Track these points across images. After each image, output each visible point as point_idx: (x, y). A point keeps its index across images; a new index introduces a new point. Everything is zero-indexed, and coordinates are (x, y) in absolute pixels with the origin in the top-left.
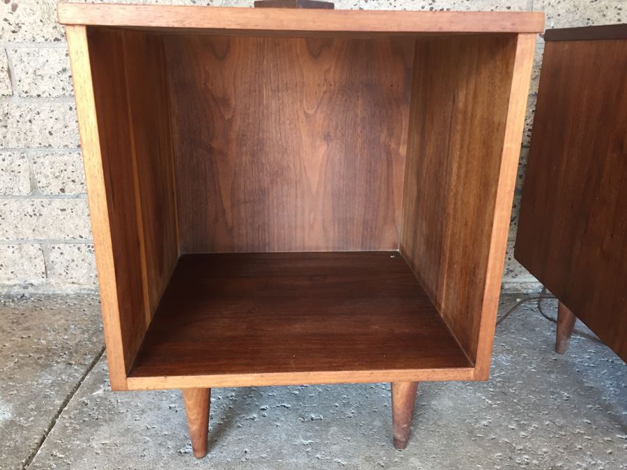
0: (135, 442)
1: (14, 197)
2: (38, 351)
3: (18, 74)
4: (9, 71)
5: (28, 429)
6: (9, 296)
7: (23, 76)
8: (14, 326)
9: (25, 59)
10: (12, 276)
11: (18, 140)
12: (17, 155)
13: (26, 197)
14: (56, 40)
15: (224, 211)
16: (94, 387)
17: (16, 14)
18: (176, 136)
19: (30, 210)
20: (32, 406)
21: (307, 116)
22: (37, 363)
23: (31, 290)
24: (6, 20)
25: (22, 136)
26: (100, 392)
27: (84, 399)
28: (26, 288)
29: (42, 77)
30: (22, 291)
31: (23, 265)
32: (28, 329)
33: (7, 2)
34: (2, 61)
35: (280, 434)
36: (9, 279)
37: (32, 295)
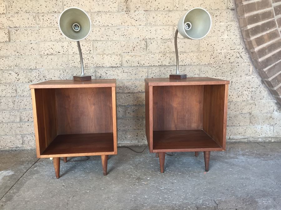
0: (43, 177)
1: (15, 122)
2: (20, 162)
3: (18, 91)
4: (16, 90)
5: (18, 175)
6: (12, 150)
7: (20, 91)
8: (14, 157)
9: (20, 87)
10: (13, 145)
11: (17, 107)
12: (17, 111)
13: (18, 122)
14: (29, 82)
15: (69, 123)
16: (34, 167)
17: (18, 76)
18: (57, 105)
19: (19, 126)
20: (19, 171)
21: (89, 99)
22: (20, 164)
23: (18, 148)
24: (16, 78)
25: (18, 106)
26: (36, 169)
27: (32, 170)
29: (24, 91)
30: (16, 149)
31: (16, 141)
32: (17, 157)
33: (16, 73)
34: (14, 88)
35: (78, 174)
36: (12, 146)
37: (18, 150)
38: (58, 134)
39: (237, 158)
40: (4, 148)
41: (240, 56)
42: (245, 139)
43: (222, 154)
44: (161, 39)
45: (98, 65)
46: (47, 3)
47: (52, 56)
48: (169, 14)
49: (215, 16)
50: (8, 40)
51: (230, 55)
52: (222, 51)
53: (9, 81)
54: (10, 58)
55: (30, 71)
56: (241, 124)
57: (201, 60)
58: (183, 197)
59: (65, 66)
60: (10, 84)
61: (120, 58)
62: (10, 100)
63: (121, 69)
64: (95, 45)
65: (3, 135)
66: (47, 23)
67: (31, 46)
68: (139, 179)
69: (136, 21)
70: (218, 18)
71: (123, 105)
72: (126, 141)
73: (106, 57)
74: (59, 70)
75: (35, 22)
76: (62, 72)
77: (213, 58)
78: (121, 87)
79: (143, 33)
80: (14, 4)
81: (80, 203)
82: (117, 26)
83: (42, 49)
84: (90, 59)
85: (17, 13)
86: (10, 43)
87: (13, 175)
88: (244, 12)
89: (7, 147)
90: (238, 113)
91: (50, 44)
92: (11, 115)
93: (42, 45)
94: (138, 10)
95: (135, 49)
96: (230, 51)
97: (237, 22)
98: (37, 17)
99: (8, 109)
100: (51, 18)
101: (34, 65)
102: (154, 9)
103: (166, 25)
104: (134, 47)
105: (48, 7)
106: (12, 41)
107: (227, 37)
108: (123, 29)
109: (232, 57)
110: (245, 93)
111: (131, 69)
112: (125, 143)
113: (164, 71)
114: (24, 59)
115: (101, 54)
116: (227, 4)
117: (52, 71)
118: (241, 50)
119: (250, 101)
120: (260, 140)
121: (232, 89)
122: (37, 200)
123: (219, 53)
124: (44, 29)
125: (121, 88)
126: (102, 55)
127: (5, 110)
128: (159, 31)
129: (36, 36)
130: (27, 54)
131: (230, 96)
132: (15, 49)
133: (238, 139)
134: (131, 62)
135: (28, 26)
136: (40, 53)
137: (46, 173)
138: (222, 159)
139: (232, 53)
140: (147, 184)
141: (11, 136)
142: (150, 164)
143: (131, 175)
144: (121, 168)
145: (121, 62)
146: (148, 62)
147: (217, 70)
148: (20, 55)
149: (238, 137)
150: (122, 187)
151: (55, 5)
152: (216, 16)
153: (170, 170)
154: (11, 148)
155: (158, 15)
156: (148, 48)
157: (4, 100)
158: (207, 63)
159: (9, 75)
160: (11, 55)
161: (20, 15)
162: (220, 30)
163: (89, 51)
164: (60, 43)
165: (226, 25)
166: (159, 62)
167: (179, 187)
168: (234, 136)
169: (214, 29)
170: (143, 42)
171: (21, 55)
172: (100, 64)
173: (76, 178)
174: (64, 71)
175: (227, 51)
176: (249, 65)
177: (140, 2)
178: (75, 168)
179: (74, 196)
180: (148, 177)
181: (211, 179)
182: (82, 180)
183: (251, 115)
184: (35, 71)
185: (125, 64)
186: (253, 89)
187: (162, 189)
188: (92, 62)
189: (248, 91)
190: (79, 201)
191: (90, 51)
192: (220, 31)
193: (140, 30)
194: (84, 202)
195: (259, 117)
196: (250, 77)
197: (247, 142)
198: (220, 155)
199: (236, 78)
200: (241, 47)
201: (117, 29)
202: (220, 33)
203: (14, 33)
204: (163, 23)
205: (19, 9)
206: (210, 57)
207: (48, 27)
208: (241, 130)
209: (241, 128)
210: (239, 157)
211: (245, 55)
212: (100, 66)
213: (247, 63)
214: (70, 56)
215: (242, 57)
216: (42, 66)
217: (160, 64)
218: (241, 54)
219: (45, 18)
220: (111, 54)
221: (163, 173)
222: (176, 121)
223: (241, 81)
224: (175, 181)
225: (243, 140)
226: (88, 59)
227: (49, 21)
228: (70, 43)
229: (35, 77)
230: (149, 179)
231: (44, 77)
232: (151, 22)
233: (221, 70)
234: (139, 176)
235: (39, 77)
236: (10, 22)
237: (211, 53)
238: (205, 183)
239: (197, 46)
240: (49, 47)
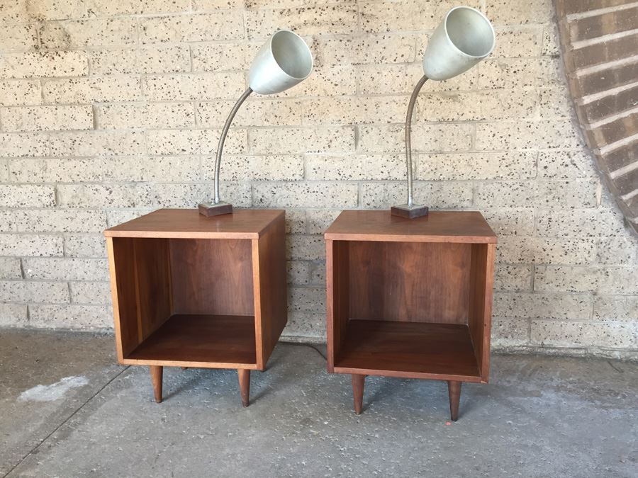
0: (135, 396)
2: (106, 359)
4: (107, 221)
5: (94, 388)
6: (99, 334)
8: (99, 348)
10: (102, 323)
14: (129, 207)
15: (194, 293)
17: (111, 195)
20: (97, 380)
21: (231, 248)
22: (104, 364)
23: (111, 331)
24: (107, 198)
26: (128, 377)
27: (120, 379)
28: (108, 329)
30: (106, 331)
32: (105, 350)
33: (107, 190)
34: (104, 217)
35: (196, 398)
36: (100, 324)
37: (110, 333)
38: (172, 314)
39: (540, 396)
40: (86, 329)
41: (572, 161)
42: (581, 349)
43: (509, 382)
44: (389, 122)
45: (257, 177)
46: (161, 55)
47: (171, 158)
48: (407, 69)
49: (512, 72)
50: (92, 126)
51: (547, 159)
52: (528, 149)
53: (94, 204)
54: (96, 160)
55: (133, 184)
56: (571, 315)
57: (477, 170)
58: (376, 473)
59: (194, 177)
60: (96, 208)
61: (302, 164)
62: (97, 239)
63: (304, 185)
64: (253, 135)
65: (86, 304)
66: (161, 94)
67: (133, 137)
68: (307, 421)
69: (336, 85)
70: (518, 76)
71: (307, 258)
72: (312, 333)
73: (274, 160)
74: (183, 186)
75: (140, 90)
76: (188, 188)
77: (507, 166)
78: (302, 222)
79: (349, 111)
80: (102, 57)
81: (180, 458)
82: (295, 97)
83: (153, 144)
84: (241, 164)
85: (108, 74)
86: (96, 132)
87: (86, 386)
88: (575, 66)
89: (92, 326)
90: (563, 290)
91: (166, 133)
92: (98, 267)
93: (152, 135)
94: (339, 63)
95: (333, 145)
96: (546, 151)
97: (564, 84)
98: (143, 81)
99: (94, 256)
100: (170, 83)
101: (138, 174)
102: (372, 61)
103: (399, 95)
104: (331, 141)
105: (164, 61)
106: (99, 128)
107: (540, 118)
108: (309, 103)
109: (553, 164)
110: (581, 245)
111: (323, 185)
112: (310, 336)
113: (394, 191)
114: (121, 162)
115: (264, 155)
116: (542, 45)
117: (171, 186)
118: (573, 149)
119: (594, 266)
120: (617, 354)
121: (549, 235)
122: (109, 443)
123: (521, 155)
124: (157, 105)
125: (302, 224)
126: (264, 157)
127: (87, 257)
128: (383, 107)
129: (142, 119)
130: (126, 153)
131: (545, 250)
132: (105, 144)
133: (563, 348)
134: (323, 172)
135: (127, 100)
136: (150, 152)
137: (142, 389)
138: (503, 395)
139: (551, 155)
140: (318, 436)
141: (99, 307)
142: (343, 389)
143: (296, 411)
144: (281, 393)
145: (302, 171)
146: (359, 170)
147: (516, 192)
148: (113, 154)
149: (564, 343)
150: (267, 436)
151: (177, 57)
152: (515, 72)
153: (376, 410)
154: (98, 328)
155: (383, 72)
156: (360, 142)
157: (87, 239)
158: (490, 177)
159: (95, 192)
160: (97, 155)
161: (113, 78)
162: (523, 103)
163: (240, 148)
164: (185, 133)
165: (539, 92)
166: (382, 172)
167: (379, 450)
168: (553, 341)
169: (510, 102)
170: (349, 131)
171: (116, 154)
172: (262, 174)
173: (192, 405)
174: (193, 187)
175: (540, 151)
176: (595, 183)
177: (344, 46)
178: (197, 384)
179: (173, 444)
180: (326, 420)
181: (454, 439)
182: (200, 412)
183: (596, 297)
184: (142, 185)
185: (311, 175)
186: (603, 238)
187: (342, 449)
188: (246, 170)
189: (590, 241)
190: (179, 454)
191: (242, 147)
192: (524, 105)
193: (342, 103)
194: (186, 459)
195: (616, 302)
196: (597, 211)
197: (583, 358)
198: (505, 384)
199: (561, 212)
200: (574, 142)
201: (297, 103)
202: (523, 111)
203: (103, 112)
204: (394, 88)
205: (111, 67)
206: (498, 163)
207: (163, 101)
208: (569, 328)
209: (570, 324)
210: (545, 394)
211: (583, 159)
212: (260, 177)
213: (589, 179)
214: (204, 158)
215: (575, 164)
216: (154, 176)
217: (385, 176)
218: (573, 158)
219: (159, 84)
220: (283, 155)
221: (360, 413)
222: (409, 303)
223: (572, 218)
224: (377, 436)
225: (575, 351)
226: (238, 164)
227: (165, 89)
228: (203, 132)
229: (141, 197)
230: (326, 423)
231: (156, 197)
232: (368, 89)
233: (524, 193)
234: (310, 415)
235: (148, 197)
236: (96, 92)
237: (500, 155)
238: (438, 447)
239: (470, 139)
240: (165, 140)
